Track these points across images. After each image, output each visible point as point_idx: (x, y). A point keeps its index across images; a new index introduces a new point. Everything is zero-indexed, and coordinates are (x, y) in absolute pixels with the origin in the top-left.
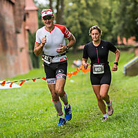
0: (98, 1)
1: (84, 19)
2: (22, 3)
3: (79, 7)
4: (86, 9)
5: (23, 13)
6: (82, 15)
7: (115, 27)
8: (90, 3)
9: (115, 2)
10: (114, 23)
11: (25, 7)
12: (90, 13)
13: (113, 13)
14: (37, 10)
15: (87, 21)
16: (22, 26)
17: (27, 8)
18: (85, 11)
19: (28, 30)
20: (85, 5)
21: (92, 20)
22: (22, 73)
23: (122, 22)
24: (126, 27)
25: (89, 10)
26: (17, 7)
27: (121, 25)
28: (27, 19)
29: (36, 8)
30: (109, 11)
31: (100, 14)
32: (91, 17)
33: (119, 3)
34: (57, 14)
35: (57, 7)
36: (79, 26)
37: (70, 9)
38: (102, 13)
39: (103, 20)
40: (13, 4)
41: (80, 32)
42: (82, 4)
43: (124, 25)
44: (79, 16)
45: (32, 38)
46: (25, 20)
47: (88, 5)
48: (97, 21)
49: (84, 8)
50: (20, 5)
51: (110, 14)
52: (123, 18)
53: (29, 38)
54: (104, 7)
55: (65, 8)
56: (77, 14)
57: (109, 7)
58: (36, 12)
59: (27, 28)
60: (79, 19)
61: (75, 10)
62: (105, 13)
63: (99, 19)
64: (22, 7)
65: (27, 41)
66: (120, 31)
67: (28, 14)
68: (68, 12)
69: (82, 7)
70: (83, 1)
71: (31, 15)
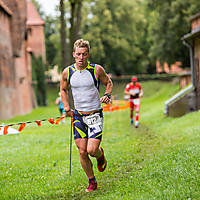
0: (129, 12)
1: (109, 38)
2: (22, 16)
3: (101, 20)
4: (112, 23)
5: (22, 28)
6: (105, 31)
7: (152, 48)
8: (118, 14)
9: (153, 13)
10: (152, 42)
11: (26, 20)
12: (116, 29)
13: (149, 28)
14: (44, 25)
15: (113, 39)
16: (23, 46)
18: (110, 26)
19: (31, 53)
20: (110, 18)
21: (120, 38)
22: (23, 113)
23: (163, 41)
24: (168, 49)
25: (116, 25)
26: (15, 21)
27: (161, 45)
28: (29, 37)
29: (42, 22)
30: (144, 26)
31: (132, 31)
32: (119, 34)
33: (158, 14)
34: (71, 29)
35: (71, 20)
36: (101, 47)
37: (89, 24)
38: (134, 29)
39: (136, 38)
40: (9, 16)
41: (103, 55)
42: (106, 17)
43: (165, 45)
44: (101, 33)
46: (26, 38)
47: (114, 17)
48: (128, 40)
49: (108, 22)
50: (19, 18)
51: (146, 31)
52: (163, 36)
53: (33, 65)
54: (137, 21)
55: (83, 21)
56: (98, 30)
57: (145, 21)
58: (42, 27)
59: (29, 49)
60: (101, 37)
61: (97, 25)
62: (138, 29)
63: (130, 38)
64: (22, 21)
65: (30, 68)
66: (160, 53)
67: (30, 30)
69: (106, 20)
70: (107, 12)
71: (35, 31)
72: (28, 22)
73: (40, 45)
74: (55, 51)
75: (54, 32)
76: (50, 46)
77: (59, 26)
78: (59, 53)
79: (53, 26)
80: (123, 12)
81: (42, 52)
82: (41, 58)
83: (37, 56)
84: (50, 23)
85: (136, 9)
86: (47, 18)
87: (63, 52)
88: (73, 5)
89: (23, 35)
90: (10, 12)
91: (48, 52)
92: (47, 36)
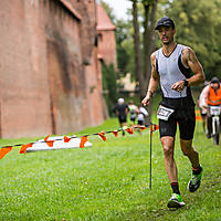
0: (207, 15)
2: (92, 20)
4: (189, 27)
5: (93, 34)
6: (182, 36)
8: (195, 17)
11: (96, 24)
12: (194, 33)
14: (115, 30)
16: (93, 53)
17: (99, 27)
18: (187, 30)
19: (101, 60)
20: (186, 21)
21: (197, 43)
22: (94, 125)
25: (193, 28)
26: (84, 26)
28: (100, 44)
29: (113, 27)
31: (210, 35)
32: (197, 39)
34: (144, 34)
35: (145, 24)
38: (213, 32)
39: (215, 43)
40: (78, 20)
42: (182, 20)
45: (108, 71)
46: (96, 44)
47: (191, 20)
48: (206, 45)
49: (185, 26)
50: (89, 23)
53: (103, 73)
54: (216, 24)
58: (113, 33)
59: (99, 56)
62: (217, 33)
63: (208, 42)
64: (92, 25)
65: (100, 76)
67: (100, 35)
69: (182, 23)
70: (183, 15)
71: (105, 36)
73: (111, 52)
74: (128, 57)
75: (125, 37)
76: (121, 52)
77: (132, 30)
78: (132, 60)
79: (124, 31)
80: (200, 14)
81: (113, 59)
82: (112, 66)
83: (108, 63)
84: (121, 28)
85: (215, 11)
86: (119, 22)
87: (137, 59)
88: (146, 8)
89: (93, 41)
90: (79, 16)
91: (119, 59)
92: (119, 41)
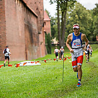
0: (85, 16)
2: (42, 17)
3: (74, 19)
4: (79, 20)
5: (42, 22)
7: (95, 30)
8: (81, 17)
9: (95, 17)
10: (95, 28)
12: (80, 22)
13: (94, 22)
16: (42, 29)
18: (78, 21)
21: (82, 27)
22: (42, 57)
26: (39, 19)
28: (45, 26)
29: (50, 20)
33: (97, 17)
35: (62, 19)
37: (69, 20)
39: (88, 27)
40: (37, 17)
46: (43, 26)
47: (79, 18)
48: (85, 27)
50: (41, 18)
51: (92, 23)
53: (46, 37)
54: (89, 19)
55: (67, 19)
57: (92, 19)
58: (50, 22)
59: (44, 31)
61: (73, 21)
62: (89, 23)
63: (86, 26)
64: (42, 19)
65: (44, 38)
67: (45, 23)
68: (68, 22)
69: (76, 19)
70: (76, 16)
72: (44, 20)
73: (49, 29)
74: (55, 31)
75: (54, 24)
76: (53, 29)
77: (57, 21)
78: (57, 32)
79: (54, 21)
80: (83, 16)
81: (49, 32)
82: (49, 34)
83: (47, 34)
84: (53, 20)
85: (88, 15)
86: (52, 18)
87: (58, 32)
88: (63, 13)
89: (42, 25)
90: (37, 15)
91: (52, 32)
92: (52, 25)
